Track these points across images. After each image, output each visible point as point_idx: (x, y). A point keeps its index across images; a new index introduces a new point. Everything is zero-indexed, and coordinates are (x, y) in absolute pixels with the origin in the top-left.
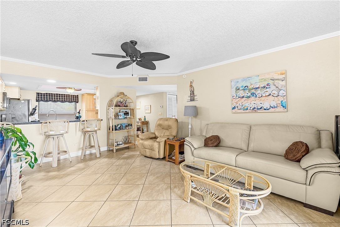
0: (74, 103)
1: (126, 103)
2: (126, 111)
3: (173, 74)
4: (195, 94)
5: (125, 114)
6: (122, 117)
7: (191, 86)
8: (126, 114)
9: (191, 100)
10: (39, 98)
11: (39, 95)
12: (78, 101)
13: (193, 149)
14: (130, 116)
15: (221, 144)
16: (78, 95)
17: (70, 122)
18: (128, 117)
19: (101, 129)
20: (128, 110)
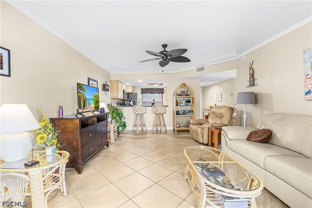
0: (161, 94)
1: (187, 93)
2: (188, 100)
3: (231, 59)
4: (255, 78)
5: (187, 102)
6: (183, 104)
7: (251, 68)
8: (189, 102)
9: (250, 86)
10: (142, 91)
11: (142, 90)
12: (163, 92)
13: (227, 139)
14: (191, 104)
15: (270, 141)
16: (163, 88)
17: (147, 106)
18: (189, 104)
19: (167, 112)
20: (190, 98)
